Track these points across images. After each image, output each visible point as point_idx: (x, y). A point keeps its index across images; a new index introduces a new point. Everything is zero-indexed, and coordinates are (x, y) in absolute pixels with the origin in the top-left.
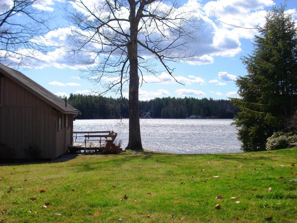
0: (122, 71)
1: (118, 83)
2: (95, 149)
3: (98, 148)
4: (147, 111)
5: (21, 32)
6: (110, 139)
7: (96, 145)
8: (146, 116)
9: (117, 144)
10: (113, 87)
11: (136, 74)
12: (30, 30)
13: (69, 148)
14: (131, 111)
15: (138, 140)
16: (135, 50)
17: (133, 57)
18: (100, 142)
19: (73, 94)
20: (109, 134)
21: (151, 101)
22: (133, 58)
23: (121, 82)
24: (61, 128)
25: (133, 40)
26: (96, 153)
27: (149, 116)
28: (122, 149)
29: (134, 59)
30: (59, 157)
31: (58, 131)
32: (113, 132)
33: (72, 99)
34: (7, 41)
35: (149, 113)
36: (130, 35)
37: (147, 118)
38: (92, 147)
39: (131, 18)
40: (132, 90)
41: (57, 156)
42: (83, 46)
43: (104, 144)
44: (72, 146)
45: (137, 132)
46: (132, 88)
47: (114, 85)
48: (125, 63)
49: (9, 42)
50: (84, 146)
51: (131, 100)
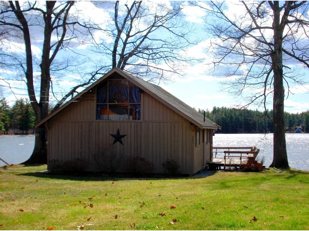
0: (265, 82)
1: (261, 96)
2: (235, 165)
3: (238, 165)
4: (299, 125)
5: (162, 47)
6: (252, 155)
7: (237, 161)
8: (297, 130)
9: (259, 162)
10: (255, 99)
11: (281, 85)
12: (170, 44)
13: (208, 164)
14: (276, 125)
15: (283, 158)
16: (279, 59)
17: (278, 67)
18: (241, 159)
19: (217, 107)
20: (251, 151)
21: (303, 114)
22: (277, 68)
23: (264, 94)
24: (199, 144)
25: (278, 49)
26: (236, 170)
27: (300, 130)
28: (265, 167)
29: (279, 70)
30: (197, 173)
31: (196, 146)
32: (255, 148)
33: (215, 112)
34: (148, 57)
35: (300, 127)
36: (273, 43)
37: (298, 132)
38: (232, 163)
39: (274, 25)
40: (276, 103)
41: (195, 172)
42: (223, 58)
43: (245, 161)
44: (212, 162)
45: (283, 148)
46: (277, 100)
47: (257, 98)
48: (269, 74)
49: (150, 57)
50: (223, 163)
51: (275, 113)
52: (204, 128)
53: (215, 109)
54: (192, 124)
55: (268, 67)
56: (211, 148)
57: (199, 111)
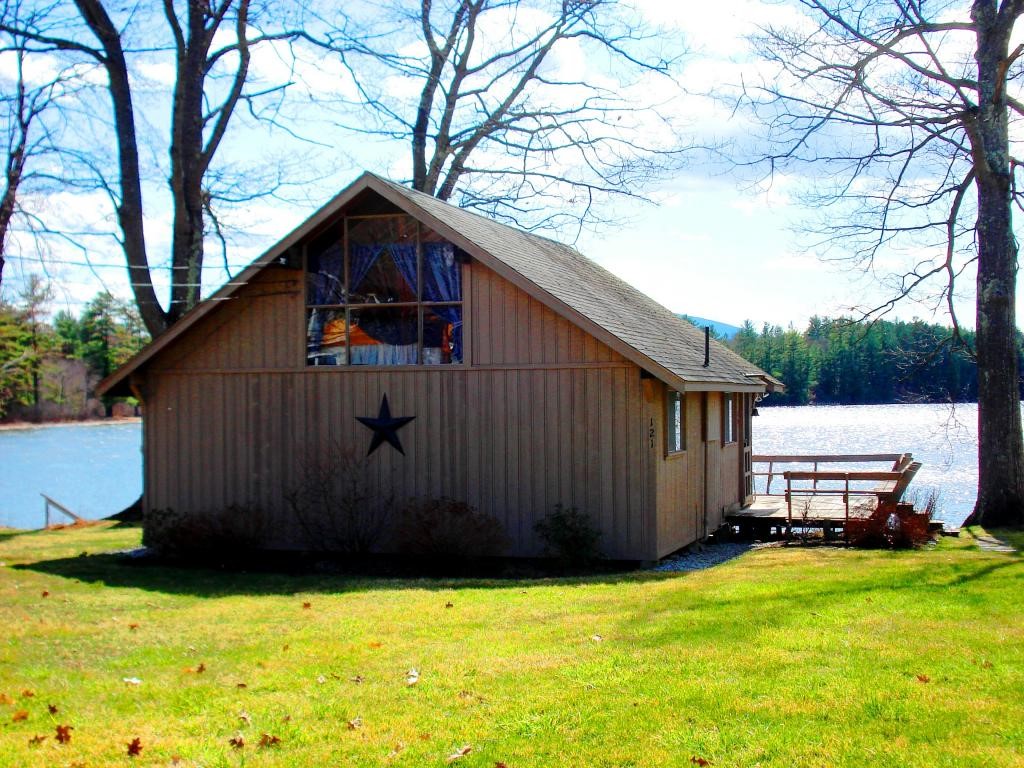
0: (951, 223)
1: (938, 270)
2: (827, 524)
3: (836, 523)
6: (889, 486)
7: (830, 508)
9: (920, 508)
10: (915, 284)
11: (1006, 231)
14: (986, 374)
15: (1013, 491)
16: (996, 135)
17: (992, 164)
18: (846, 500)
20: (895, 469)
22: (989, 169)
23: (948, 265)
24: (684, 447)
25: (991, 101)
26: (829, 540)
28: (939, 526)
29: (995, 173)
30: (673, 553)
31: (665, 456)
32: (908, 457)
36: (976, 80)
38: (811, 515)
39: (979, 14)
40: (986, 295)
41: (662, 553)
42: (803, 140)
43: (862, 504)
44: (745, 511)
45: (1011, 457)
46: (990, 285)
47: (921, 278)
48: (961, 189)
50: (783, 513)
51: (984, 332)
52: (688, 388)
53: (815, 322)
54: (645, 374)
55: (963, 167)
56: (745, 460)
57: (765, 329)
